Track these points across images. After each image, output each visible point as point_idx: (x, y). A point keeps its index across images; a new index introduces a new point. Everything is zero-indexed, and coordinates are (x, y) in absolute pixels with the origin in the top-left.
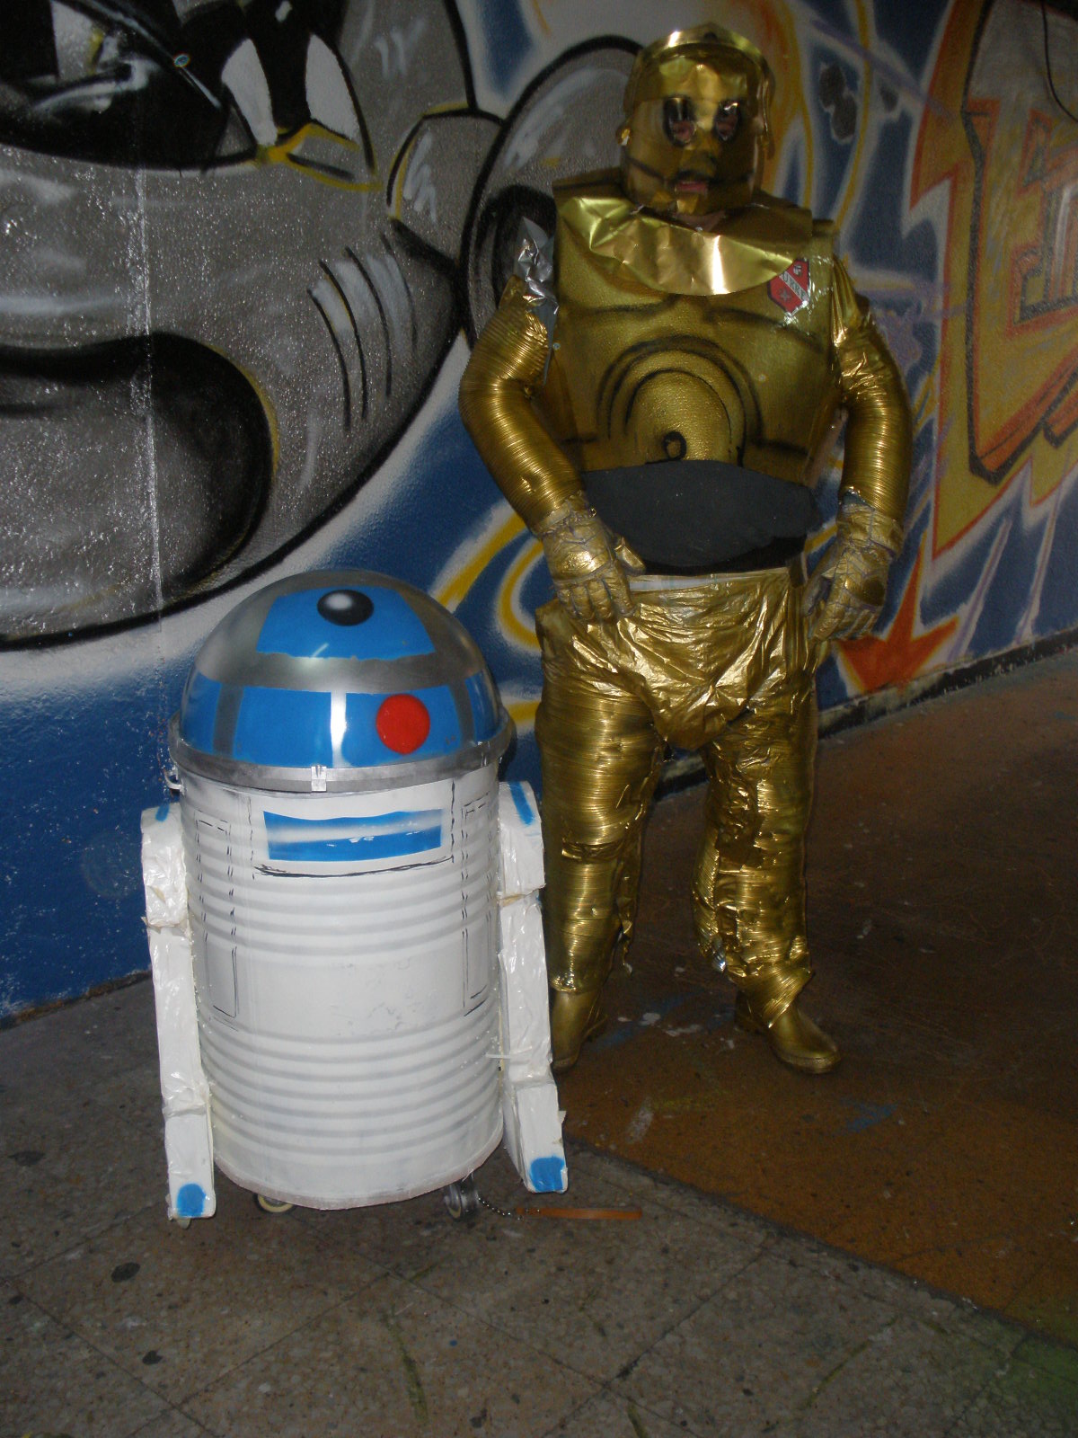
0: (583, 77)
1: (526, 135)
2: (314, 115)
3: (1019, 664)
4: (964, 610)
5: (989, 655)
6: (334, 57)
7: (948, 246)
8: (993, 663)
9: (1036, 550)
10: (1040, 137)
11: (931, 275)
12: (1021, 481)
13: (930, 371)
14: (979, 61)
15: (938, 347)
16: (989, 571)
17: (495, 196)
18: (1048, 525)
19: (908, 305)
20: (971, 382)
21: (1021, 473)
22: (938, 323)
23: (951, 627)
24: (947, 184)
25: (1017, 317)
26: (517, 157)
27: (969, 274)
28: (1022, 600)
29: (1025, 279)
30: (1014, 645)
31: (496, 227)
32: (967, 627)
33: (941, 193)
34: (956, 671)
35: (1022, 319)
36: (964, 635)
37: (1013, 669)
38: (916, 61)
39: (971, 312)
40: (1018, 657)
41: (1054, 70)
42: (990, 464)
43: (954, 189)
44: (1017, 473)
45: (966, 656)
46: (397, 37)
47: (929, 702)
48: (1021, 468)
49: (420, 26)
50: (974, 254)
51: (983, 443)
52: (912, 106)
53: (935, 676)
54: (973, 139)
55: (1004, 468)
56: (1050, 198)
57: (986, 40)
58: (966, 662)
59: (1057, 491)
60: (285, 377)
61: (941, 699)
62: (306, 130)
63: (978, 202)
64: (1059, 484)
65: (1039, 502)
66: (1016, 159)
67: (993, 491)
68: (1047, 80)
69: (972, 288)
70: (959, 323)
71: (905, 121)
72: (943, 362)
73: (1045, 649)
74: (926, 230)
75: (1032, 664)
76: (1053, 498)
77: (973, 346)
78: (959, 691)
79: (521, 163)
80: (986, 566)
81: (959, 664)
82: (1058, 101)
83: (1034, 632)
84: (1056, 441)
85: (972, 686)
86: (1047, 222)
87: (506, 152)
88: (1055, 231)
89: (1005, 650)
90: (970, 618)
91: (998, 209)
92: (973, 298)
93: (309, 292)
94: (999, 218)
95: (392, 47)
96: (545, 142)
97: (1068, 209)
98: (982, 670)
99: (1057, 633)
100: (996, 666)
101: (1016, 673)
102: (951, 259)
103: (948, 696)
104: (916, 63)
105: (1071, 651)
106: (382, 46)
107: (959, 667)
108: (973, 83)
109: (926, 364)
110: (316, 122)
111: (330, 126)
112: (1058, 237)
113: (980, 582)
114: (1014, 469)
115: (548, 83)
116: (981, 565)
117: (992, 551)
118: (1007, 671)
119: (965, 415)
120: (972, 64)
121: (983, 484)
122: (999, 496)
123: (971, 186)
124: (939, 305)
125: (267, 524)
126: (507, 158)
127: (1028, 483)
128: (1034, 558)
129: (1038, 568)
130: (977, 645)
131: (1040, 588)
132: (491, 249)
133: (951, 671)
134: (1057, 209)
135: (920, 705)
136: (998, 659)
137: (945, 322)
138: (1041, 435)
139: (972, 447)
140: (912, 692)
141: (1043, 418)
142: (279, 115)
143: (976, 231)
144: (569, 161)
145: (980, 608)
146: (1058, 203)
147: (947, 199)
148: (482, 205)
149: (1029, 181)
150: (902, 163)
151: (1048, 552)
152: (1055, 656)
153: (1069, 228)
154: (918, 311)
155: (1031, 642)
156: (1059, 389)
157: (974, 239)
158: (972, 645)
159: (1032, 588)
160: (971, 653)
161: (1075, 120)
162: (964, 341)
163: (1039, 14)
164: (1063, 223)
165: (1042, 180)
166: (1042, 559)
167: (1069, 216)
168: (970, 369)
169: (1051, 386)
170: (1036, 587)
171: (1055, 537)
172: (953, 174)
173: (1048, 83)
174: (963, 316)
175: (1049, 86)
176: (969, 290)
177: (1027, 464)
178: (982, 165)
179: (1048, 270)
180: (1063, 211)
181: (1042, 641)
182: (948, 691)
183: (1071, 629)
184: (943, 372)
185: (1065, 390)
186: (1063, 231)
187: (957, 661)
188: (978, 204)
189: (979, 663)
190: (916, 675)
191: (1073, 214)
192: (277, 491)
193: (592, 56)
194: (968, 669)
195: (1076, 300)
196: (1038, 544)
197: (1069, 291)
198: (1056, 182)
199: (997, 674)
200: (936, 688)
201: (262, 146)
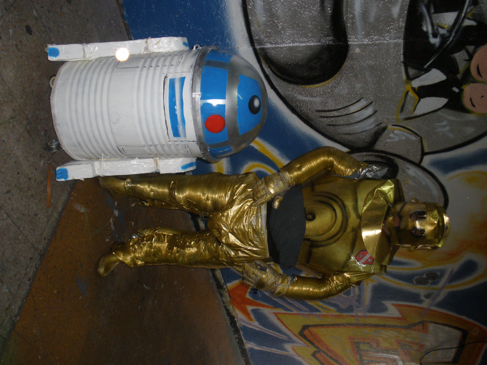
0: (436, 191)
1: (416, 172)
2: (422, 100)
3: (238, 343)
4: (256, 323)
5: (241, 332)
6: (441, 107)
7: (379, 317)
8: (238, 334)
9: (277, 348)
10: (415, 347)
11: (370, 311)
12: (300, 343)
13: (337, 311)
14: (440, 326)
15: (345, 314)
16: (269, 332)
17: (395, 162)
18: (285, 352)
19: (360, 303)
20: (333, 325)
21: (303, 343)
22: (354, 314)
23: (251, 319)
24: (400, 316)
25: (356, 341)
26: (409, 169)
27: (370, 324)
28: (260, 344)
29: (368, 343)
30: (244, 341)
31: (385, 162)
32: (250, 324)
33: (396, 314)
34: (236, 321)
35: (355, 342)
36: (248, 324)
37: (237, 341)
38: (440, 305)
39: (357, 325)
40: (241, 343)
41: (437, 352)
42: (306, 332)
43: (398, 318)
44: (303, 341)
45: (241, 324)
46: (447, 128)
47: (225, 312)
48: (305, 343)
49: (451, 136)
50: (377, 326)
51: (314, 330)
52: (426, 304)
53: (234, 314)
54: (415, 325)
55: (305, 337)
56: (395, 351)
57: (447, 328)
58: (239, 324)
59: (297, 355)
60: (334, 90)
61: (226, 316)
63: (394, 327)
64: (299, 356)
65: (293, 349)
66: (408, 339)
67: (297, 334)
69: (365, 325)
70: (353, 321)
71: (421, 302)
72: (340, 316)
73: (243, 351)
74: (385, 309)
75: (238, 347)
76: (295, 354)
77: (346, 326)
78: (229, 322)
79: (407, 170)
80: (271, 331)
81: (238, 322)
82: (427, 353)
83: (249, 348)
84: (314, 355)
85: (231, 327)
86: (387, 351)
87: (410, 165)
88: (384, 353)
89: (243, 338)
90: (253, 326)
91: (391, 333)
92: (362, 325)
93: (363, 98)
94: (388, 334)
95: (444, 126)
96: (413, 178)
97: (391, 358)
98: (237, 331)
99: (249, 356)
100: (237, 335)
101: (235, 342)
102: (375, 318)
103: (227, 318)
105: (243, 361)
106: (445, 123)
107: (237, 322)
108: (433, 324)
109: (340, 310)
110: (419, 100)
111: (418, 105)
112: (382, 354)
113: (266, 329)
114: (304, 340)
115: (433, 179)
116: (272, 330)
117: (277, 333)
118: (236, 339)
119: (322, 323)
120: (439, 324)
121: (299, 330)
122: (295, 335)
123: (399, 324)
124: (359, 314)
125: (284, 84)
126: (408, 165)
127: (299, 345)
128: (274, 348)
129: (271, 349)
130: (245, 328)
131: (264, 350)
132: (377, 160)
133: (236, 319)
134: (391, 354)
135: (224, 309)
136: (240, 335)
137: (353, 316)
138: (316, 349)
139: (312, 326)
140: (229, 306)
141: (321, 350)
142: (422, 88)
143: (384, 326)
144: (407, 187)
145: (257, 329)
146: (393, 354)
147: (394, 316)
148: (392, 157)
149: (401, 344)
150: (407, 301)
151: (276, 352)
152: (241, 355)
153: (385, 358)
154: (357, 307)
155: (246, 347)
156: (331, 355)
157: (381, 326)
158: (245, 327)
159: (264, 347)
160: (242, 326)
161: (421, 359)
162: (347, 323)
163: (455, 346)
164: (387, 356)
165: (401, 348)
166: (274, 350)
167: (389, 358)
168: (338, 325)
169: (332, 353)
170: (264, 348)
171: (281, 355)
172: (403, 318)
173: (433, 350)
174: (356, 322)
175: (432, 350)
176: (364, 324)
177: (306, 345)
178: (406, 328)
179: (371, 351)
180: (391, 356)
181: (246, 351)
182: (229, 318)
183: (250, 361)
184: (337, 316)
185: (331, 357)
186: (384, 356)
187: (239, 321)
188: (393, 327)
189: (239, 329)
190: (235, 308)
191: (390, 359)
192: (295, 87)
193: (442, 195)
194: (237, 325)
195: (361, 361)
196: (279, 349)
197: (364, 358)
198: (400, 353)
199: (235, 335)
200: (230, 314)
201: (411, 82)
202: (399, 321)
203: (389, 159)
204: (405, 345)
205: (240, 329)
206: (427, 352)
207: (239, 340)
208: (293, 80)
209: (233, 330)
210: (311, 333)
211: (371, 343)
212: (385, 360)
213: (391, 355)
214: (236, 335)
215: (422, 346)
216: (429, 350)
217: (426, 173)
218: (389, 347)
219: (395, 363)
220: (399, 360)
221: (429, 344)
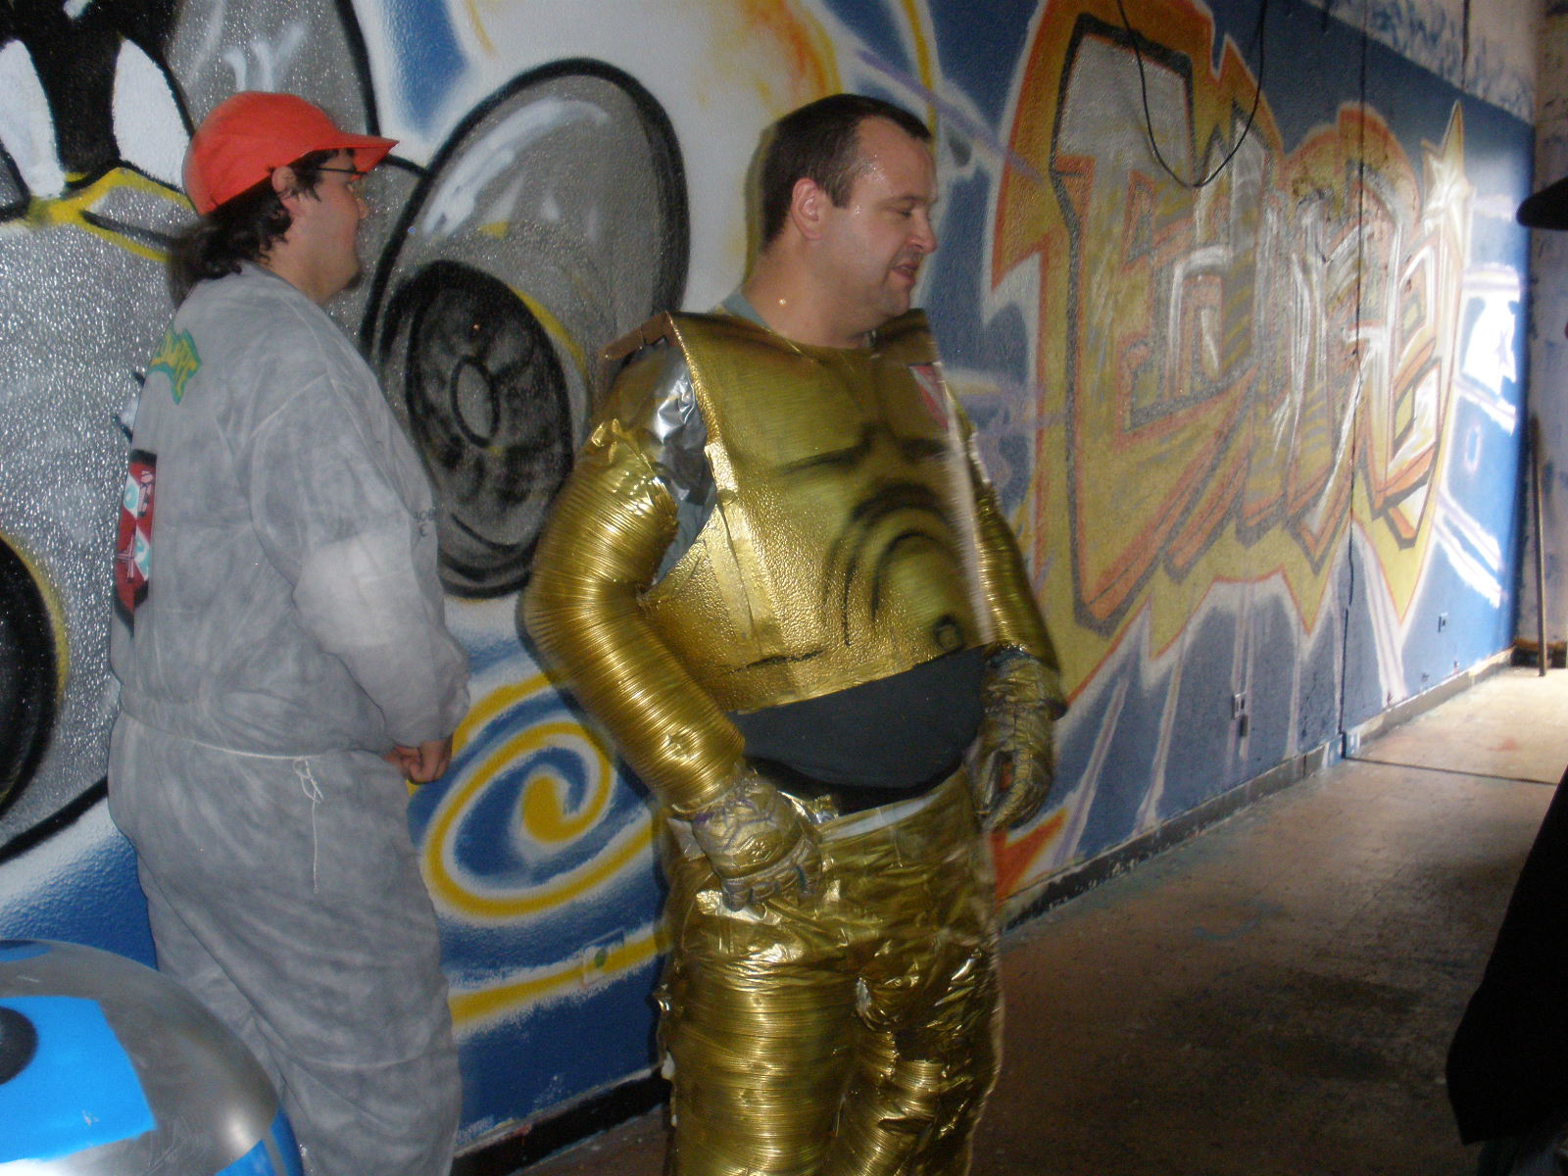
0: (542, 112)
1: (458, 189)
2: (125, 156)
3: (1143, 857)
4: (1072, 799)
5: (1104, 853)
6: (160, 73)
7: (1040, 335)
8: (1111, 862)
9: (1159, 714)
10: (1144, 204)
11: (1020, 375)
12: (1138, 628)
13: (1022, 497)
14: (1068, 111)
15: (1032, 466)
16: (1102, 747)
17: (412, 275)
18: (1172, 678)
19: (993, 413)
20: (1074, 508)
21: (1139, 619)
22: (1032, 435)
23: (1056, 823)
24: (1036, 258)
25: (1128, 423)
26: (443, 220)
27: (1067, 371)
28: (1144, 775)
29: (1135, 375)
30: (1134, 836)
31: (411, 321)
32: (1076, 820)
33: (1030, 268)
34: (1065, 879)
35: (1134, 425)
36: (1072, 830)
37: (1135, 864)
38: (991, 106)
39: (1072, 417)
40: (1140, 850)
41: (1155, 126)
42: (1100, 610)
43: (1045, 265)
44: (1132, 620)
45: (1076, 856)
46: (261, 49)
47: (1031, 922)
48: (1138, 612)
49: (296, 35)
50: (1073, 345)
51: (1092, 579)
52: (989, 160)
53: (1038, 889)
54: (1065, 203)
55: (1118, 613)
56: (1159, 279)
57: (1074, 87)
58: (1077, 865)
59: (1180, 638)
60: (75, 546)
61: (1047, 917)
62: (113, 177)
63: (1074, 280)
64: (1183, 629)
65: (1161, 653)
66: (1118, 229)
67: (1106, 646)
68: (1149, 137)
69: (1071, 389)
70: (1057, 435)
71: (981, 180)
72: (1038, 486)
73: (1171, 835)
74: (1012, 316)
75: (1157, 857)
76: (1176, 645)
77: (1075, 463)
78: (1069, 904)
79: (449, 228)
80: (1098, 742)
81: (1067, 869)
82: (1161, 161)
83: (1159, 815)
84: (1178, 576)
85: (1085, 895)
86: (1158, 306)
87: (426, 213)
88: (1167, 317)
89: (1124, 843)
90: (1080, 810)
91: (1099, 288)
92: (1073, 401)
93: (117, 418)
94: (1103, 301)
95: (253, 64)
96: (486, 198)
97: (1181, 291)
98: (1098, 871)
99: (1187, 813)
100: (1112, 867)
101: (1139, 869)
102: (1044, 354)
103: (1055, 910)
104: (992, 108)
105: (1204, 832)
106: (236, 60)
107: (1067, 873)
108: (1063, 136)
109: (1017, 488)
110: (128, 165)
111: (152, 172)
112: (1171, 323)
113: (1091, 762)
114: (1129, 615)
115: (491, 118)
116: (1092, 740)
117: (1105, 720)
118: (1127, 869)
119: (1067, 554)
120: (1059, 114)
121: (1091, 637)
122: (1112, 650)
123: (1065, 262)
124: (1032, 411)
125: (49, 768)
126: (429, 221)
127: (1147, 631)
128: (1157, 722)
129: (1162, 734)
130: (1090, 841)
131: (1164, 761)
132: (404, 351)
133: (1058, 879)
134: (1169, 290)
135: (1019, 929)
136: (1115, 857)
137: (1040, 434)
138: (1160, 572)
139: (1077, 591)
140: (1009, 913)
141: (1162, 548)
142: (67, 154)
143: (1073, 316)
144: (522, 227)
145: (1092, 793)
146: (1169, 282)
147: (1037, 278)
148: (391, 291)
149: (1134, 255)
150: (980, 230)
151: (1173, 714)
152: (1184, 841)
153: (1184, 313)
154: (1006, 420)
155: (1155, 829)
156: (1180, 510)
157: (1072, 327)
158: (1082, 842)
159: (1155, 760)
160: (1083, 853)
161: (1184, 185)
162: (1064, 457)
163: (1134, 60)
164: (1176, 306)
165: (1149, 253)
166: (1166, 724)
167: (1183, 298)
168: (1073, 492)
169: (1171, 508)
170: (1160, 760)
171: (1181, 694)
172: (1043, 246)
173: (1150, 140)
174: (1062, 425)
175: (1151, 144)
176: (1068, 392)
177: (1145, 607)
178: (1078, 236)
179: (1161, 363)
180: (1176, 292)
181: (1169, 825)
182: (1054, 905)
183: (1203, 806)
184: (1039, 498)
185: (1187, 510)
186: (1177, 316)
187: (1065, 866)
188: (1075, 284)
189: (1093, 864)
190: (1014, 889)
191: (1187, 295)
192: (66, 716)
193: (556, 84)
194: (1080, 872)
195: (1196, 398)
196: (1162, 706)
197: (1186, 391)
198: (1165, 258)
199: (1116, 876)
200: (1039, 903)
201: (38, 198)
202: (1053, 262)
203: (400, 303)
204: (1136, 239)
205: (1093, 859)
206: (1157, 160)
207: (1134, 857)
208: (32, 731)
209: (1098, 883)
210: (1105, 591)
211: (1134, 364)
212: (1191, 314)
213: (1174, 292)
214: (1114, 871)
215: (1138, 180)
216: (1151, 153)
217: (462, 148)
218: (1146, 296)
219: (1200, 278)
220: (1190, 262)
221: (1131, 154)
